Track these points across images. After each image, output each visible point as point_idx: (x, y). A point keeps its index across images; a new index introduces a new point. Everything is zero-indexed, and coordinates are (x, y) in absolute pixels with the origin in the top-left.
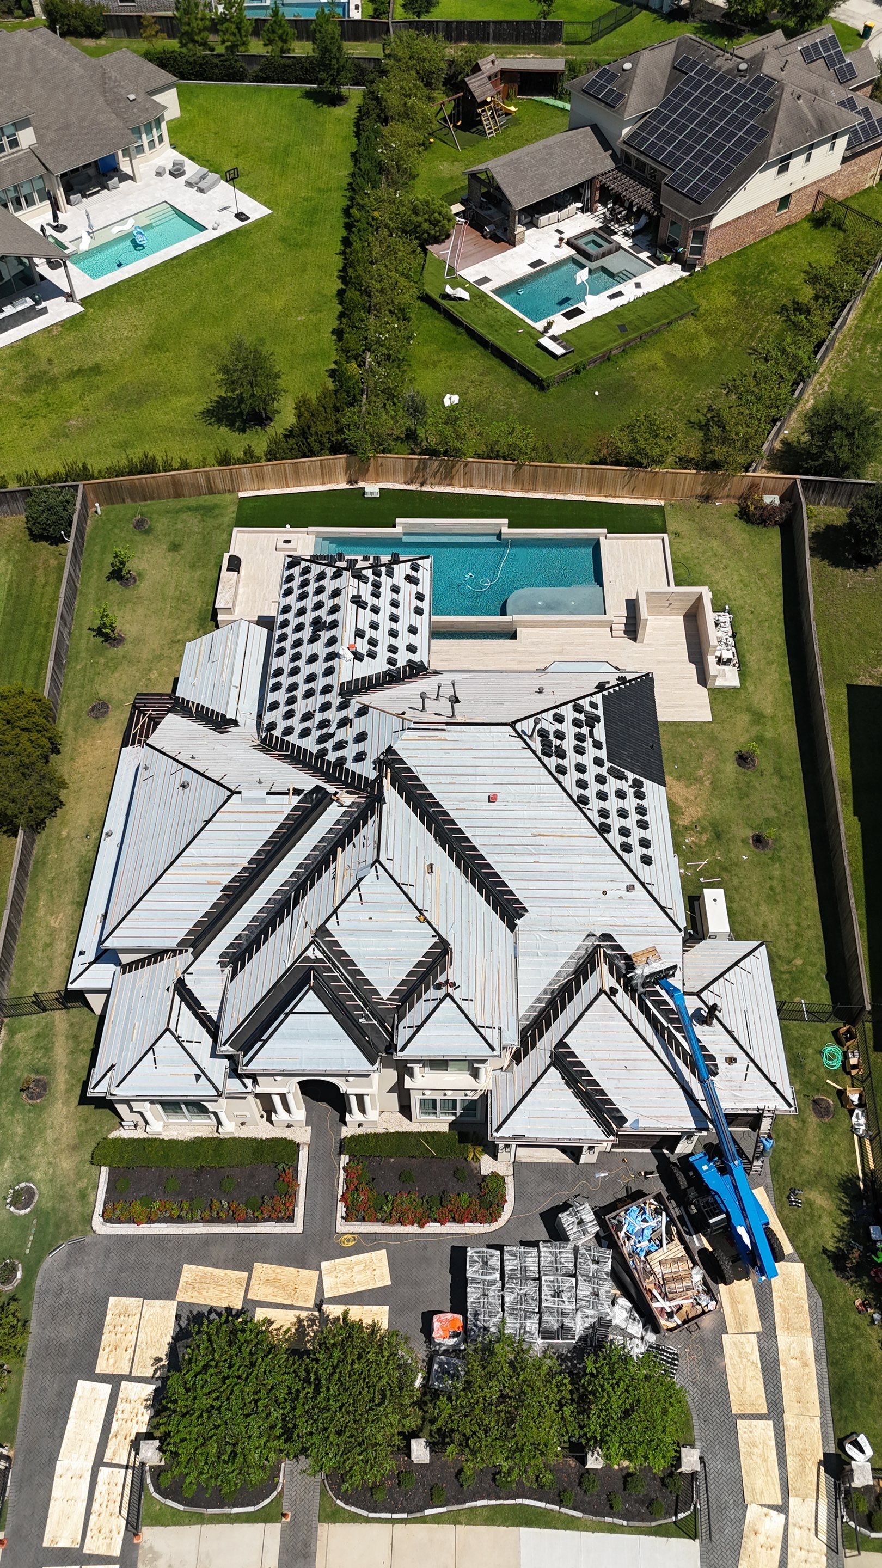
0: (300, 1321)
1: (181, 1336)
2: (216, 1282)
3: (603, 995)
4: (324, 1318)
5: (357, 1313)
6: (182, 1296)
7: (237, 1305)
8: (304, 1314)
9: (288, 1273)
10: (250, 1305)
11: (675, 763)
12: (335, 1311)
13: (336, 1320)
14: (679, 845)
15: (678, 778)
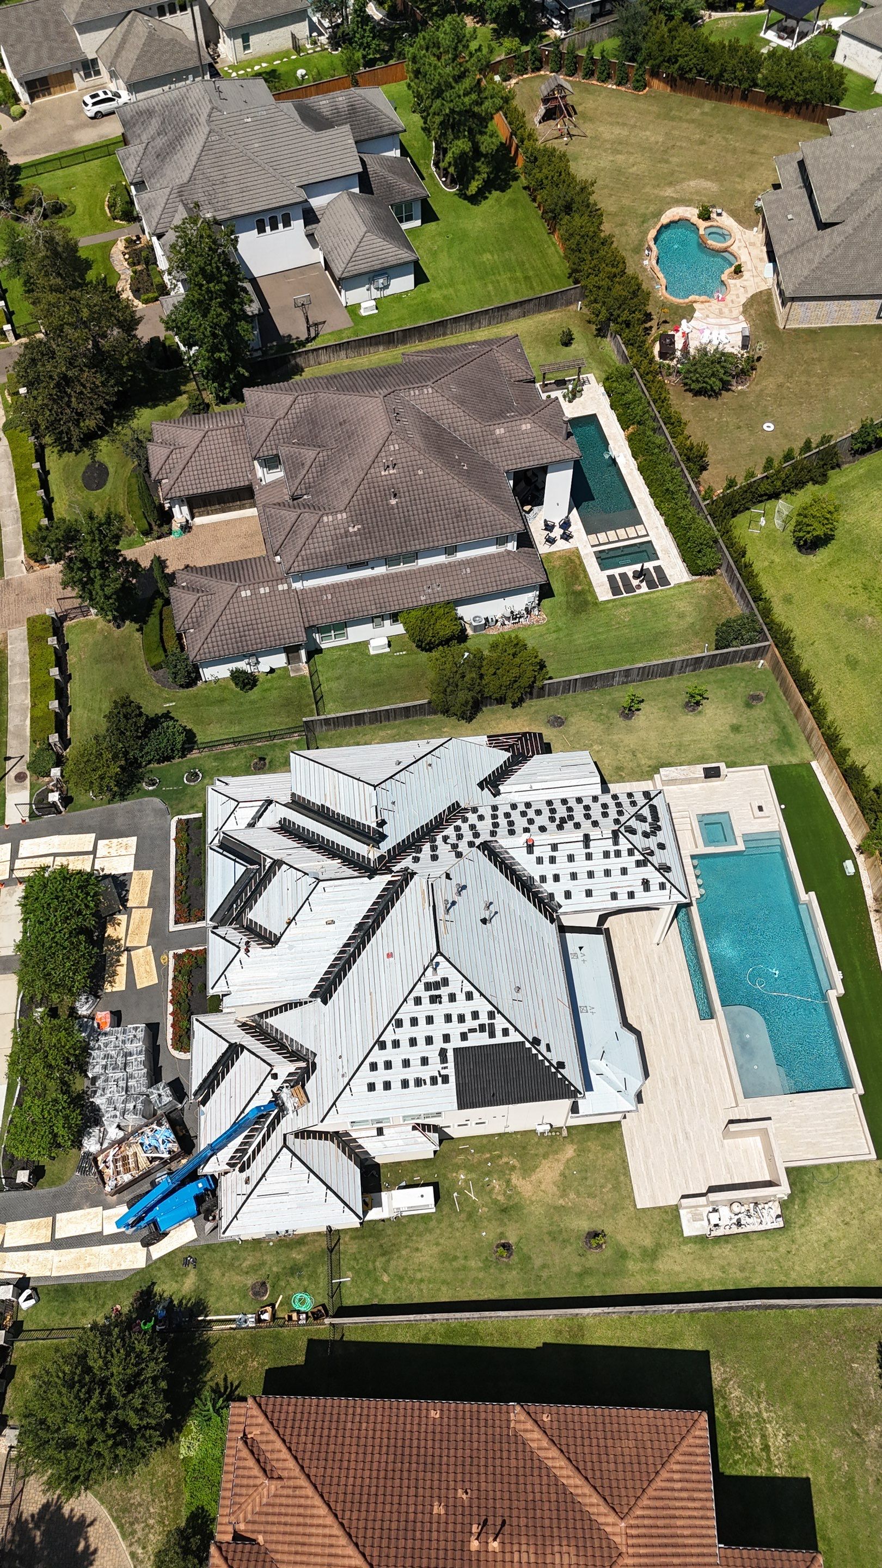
0: (119, 940)
1: (114, 878)
2: (142, 890)
4: (119, 954)
5: (122, 971)
6: (135, 873)
7: (129, 904)
8: (122, 942)
9: (146, 929)
10: (128, 911)
11: (579, 1172)
12: (124, 959)
13: (118, 961)
14: (488, 1174)
15: (563, 1174)
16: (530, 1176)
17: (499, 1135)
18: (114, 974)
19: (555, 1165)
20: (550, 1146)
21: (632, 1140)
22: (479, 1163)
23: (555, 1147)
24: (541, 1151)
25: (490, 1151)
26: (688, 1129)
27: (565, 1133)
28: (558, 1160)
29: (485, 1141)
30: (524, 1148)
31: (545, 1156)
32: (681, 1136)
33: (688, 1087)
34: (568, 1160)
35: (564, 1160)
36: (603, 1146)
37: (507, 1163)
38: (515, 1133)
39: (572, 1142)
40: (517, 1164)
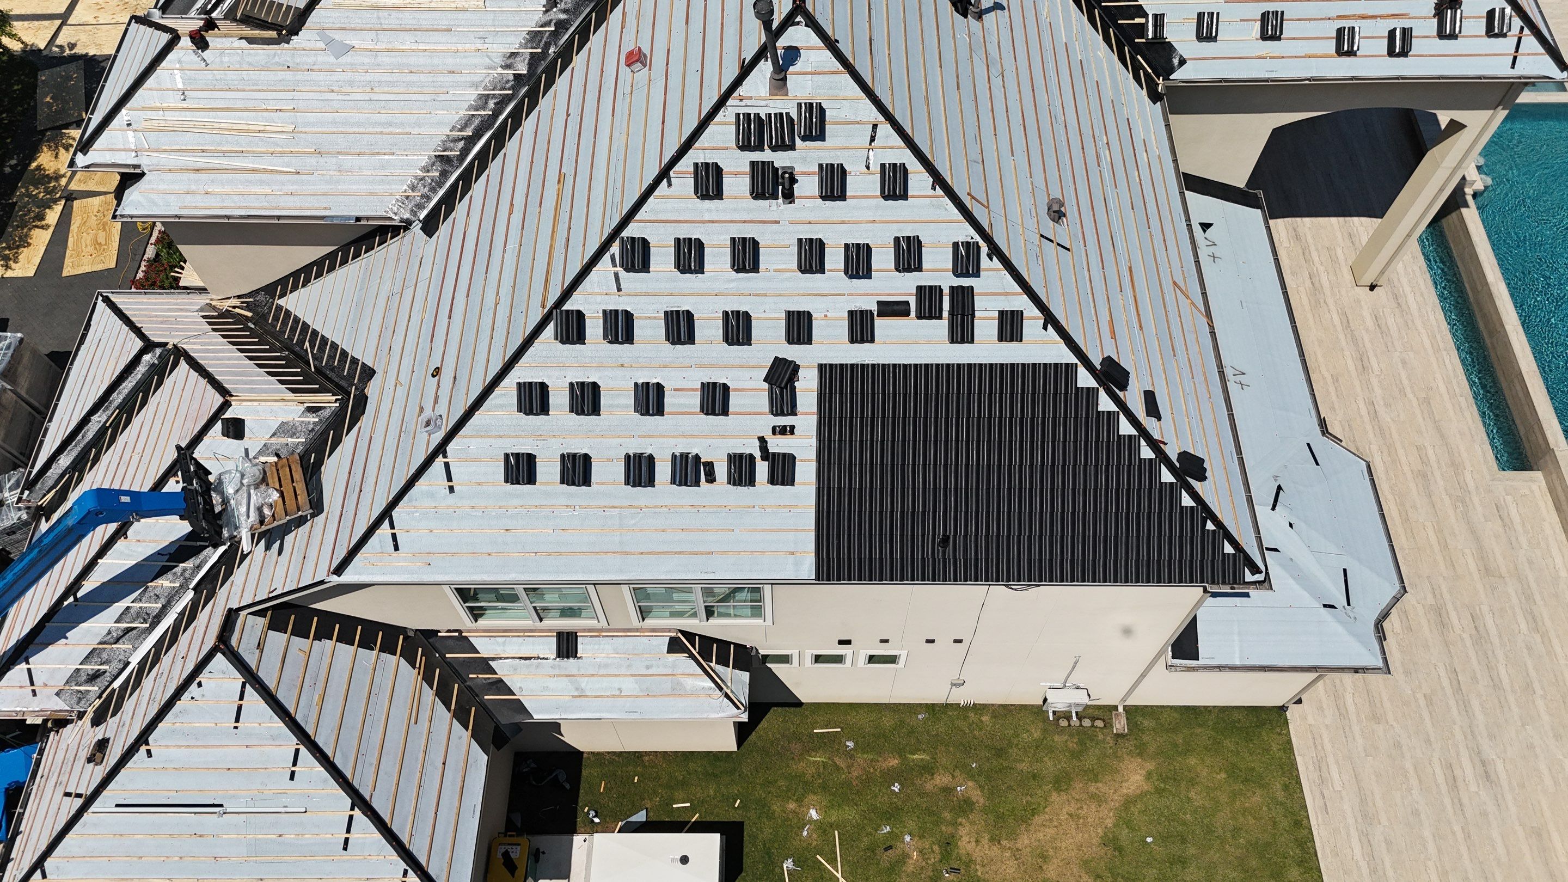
0: (58, 177)
3: (219, 400)
4: (48, 205)
5: (40, 239)
8: (63, 182)
11: (1163, 839)
12: (52, 216)
13: (41, 217)
14: (892, 814)
15: (1111, 842)
16: (1013, 836)
17: (931, 708)
18: (24, 242)
19: (1091, 812)
20: (1076, 755)
21: (1320, 764)
22: (867, 781)
23: (1090, 760)
24: (1049, 766)
25: (901, 752)
26: (1489, 753)
27: (1120, 724)
28: (1098, 799)
29: (888, 721)
30: (1000, 753)
31: (1061, 782)
32: (1468, 770)
33: (1480, 637)
34: (1129, 802)
35: (1116, 800)
36: (1232, 771)
37: (948, 791)
38: (979, 708)
39: (1141, 750)
40: (977, 796)
